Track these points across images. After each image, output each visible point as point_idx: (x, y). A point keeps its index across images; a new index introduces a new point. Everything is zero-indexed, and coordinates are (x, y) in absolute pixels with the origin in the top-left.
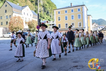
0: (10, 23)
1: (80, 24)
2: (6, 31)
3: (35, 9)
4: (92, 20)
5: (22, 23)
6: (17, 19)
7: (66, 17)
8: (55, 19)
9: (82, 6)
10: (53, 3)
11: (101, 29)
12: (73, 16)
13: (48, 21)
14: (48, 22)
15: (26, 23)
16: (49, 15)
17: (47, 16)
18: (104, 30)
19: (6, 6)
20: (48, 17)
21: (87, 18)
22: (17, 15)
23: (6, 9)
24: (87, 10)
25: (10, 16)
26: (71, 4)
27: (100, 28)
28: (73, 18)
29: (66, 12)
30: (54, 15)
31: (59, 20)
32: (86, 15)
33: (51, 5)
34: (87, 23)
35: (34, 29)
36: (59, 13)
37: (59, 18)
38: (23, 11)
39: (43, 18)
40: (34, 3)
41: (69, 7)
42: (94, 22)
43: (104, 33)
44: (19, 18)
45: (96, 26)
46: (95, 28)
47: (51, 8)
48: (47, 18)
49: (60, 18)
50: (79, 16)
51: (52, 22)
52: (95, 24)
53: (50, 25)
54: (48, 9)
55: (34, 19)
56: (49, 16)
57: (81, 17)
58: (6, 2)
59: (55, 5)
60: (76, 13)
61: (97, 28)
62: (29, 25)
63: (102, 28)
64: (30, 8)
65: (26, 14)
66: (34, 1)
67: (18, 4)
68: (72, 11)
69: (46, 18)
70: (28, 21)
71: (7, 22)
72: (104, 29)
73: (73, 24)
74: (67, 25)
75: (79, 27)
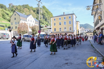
0: (18, 28)
1: (71, 28)
2: (16, 33)
3: (36, 17)
4: (80, 25)
5: (27, 28)
6: (23, 25)
7: (60, 23)
8: (52, 24)
9: (72, 14)
10: (50, 12)
11: (87, 31)
12: (65, 22)
15: (30, 28)
16: (47, 21)
17: (45, 22)
18: (89, 33)
19: (15, 15)
21: (76, 24)
22: (24, 22)
23: (15, 17)
24: (76, 17)
25: (18, 22)
26: (64, 13)
28: (65, 24)
29: (60, 19)
30: (51, 21)
31: (55, 25)
32: (75, 21)
33: (49, 13)
35: (36, 32)
36: (55, 20)
37: (55, 23)
38: (28, 19)
39: (43, 23)
40: (36, 12)
41: (62, 16)
42: (81, 26)
44: (25, 24)
45: (83, 29)
46: (82, 31)
47: (48, 16)
50: (70, 22)
51: (49, 27)
53: (48, 29)
54: (46, 16)
55: (36, 25)
58: (15, 12)
59: (52, 14)
60: (67, 20)
61: (84, 31)
62: (32, 29)
64: (32, 16)
65: (30, 21)
66: (35, 11)
67: (24, 13)
68: (65, 18)
69: (45, 24)
70: (31, 25)
71: (16, 27)
73: (65, 28)
74: (60, 28)
75: (70, 31)
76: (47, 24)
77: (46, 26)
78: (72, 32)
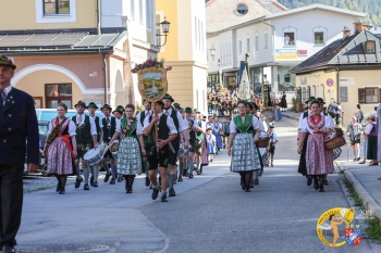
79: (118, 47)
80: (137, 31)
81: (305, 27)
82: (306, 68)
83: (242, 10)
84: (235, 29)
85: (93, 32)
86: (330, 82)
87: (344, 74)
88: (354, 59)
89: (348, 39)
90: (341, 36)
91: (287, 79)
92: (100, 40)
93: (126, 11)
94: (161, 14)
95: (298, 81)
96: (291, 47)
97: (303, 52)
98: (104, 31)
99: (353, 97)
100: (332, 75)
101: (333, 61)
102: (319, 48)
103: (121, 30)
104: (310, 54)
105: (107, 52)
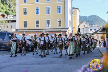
1: (60, 22)
7: (37, 10)
8: (17, 11)
11: (94, 31)
12: (48, 9)
13: (5, 14)
14: (5, 17)
16: (6, 4)
18: (98, 34)
20: (4, 8)
21: (72, 13)
27: (92, 30)
28: (48, 12)
30: (15, 4)
31: (25, 13)
32: (70, 8)
34: (71, 20)
37: (25, 10)
43: (98, 37)
45: (87, 26)
46: (84, 29)
48: (2, 8)
49: (27, 11)
50: (59, 8)
52: (84, 24)
53: (9, 21)
56: (8, 6)
57: (62, 10)
60: (53, 4)
61: (88, 30)
63: (95, 29)
72: (98, 32)
73: (48, 22)
74: (38, 22)
75: (58, 27)
76: (5, 10)
77: (3, 16)
78: (63, 30)
79: (68, 31)
80: (70, 29)
81: (93, 28)
82: (93, 34)
83: (85, 26)
84: (83, 28)
85: (64, 29)
86: (97, 36)
87: (99, 35)
88: (100, 33)
89: (99, 30)
90: (98, 29)
91: (91, 35)
92: (65, 30)
93: (69, 26)
94: (73, 26)
95: (92, 36)
96: (91, 31)
97: (93, 32)
98: (66, 29)
99: (100, 38)
100: (97, 35)
101: (97, 33)
102: (95, 31)
103: (68, 28)
104: (94, 32)
105: (66, 31)
